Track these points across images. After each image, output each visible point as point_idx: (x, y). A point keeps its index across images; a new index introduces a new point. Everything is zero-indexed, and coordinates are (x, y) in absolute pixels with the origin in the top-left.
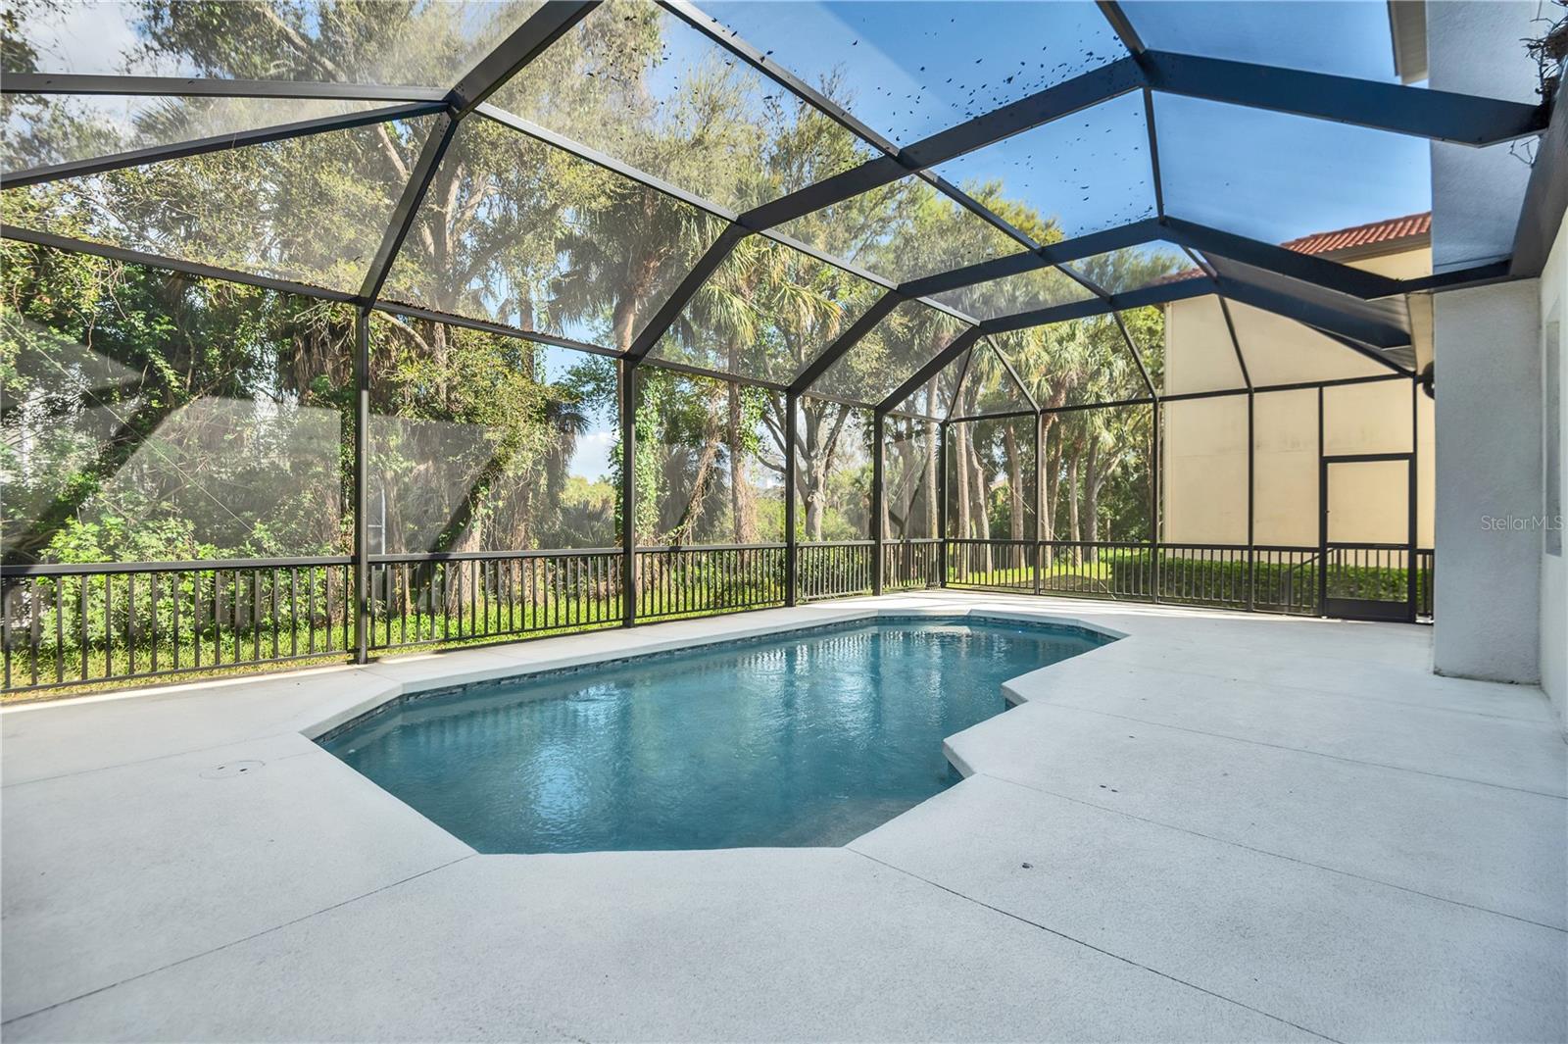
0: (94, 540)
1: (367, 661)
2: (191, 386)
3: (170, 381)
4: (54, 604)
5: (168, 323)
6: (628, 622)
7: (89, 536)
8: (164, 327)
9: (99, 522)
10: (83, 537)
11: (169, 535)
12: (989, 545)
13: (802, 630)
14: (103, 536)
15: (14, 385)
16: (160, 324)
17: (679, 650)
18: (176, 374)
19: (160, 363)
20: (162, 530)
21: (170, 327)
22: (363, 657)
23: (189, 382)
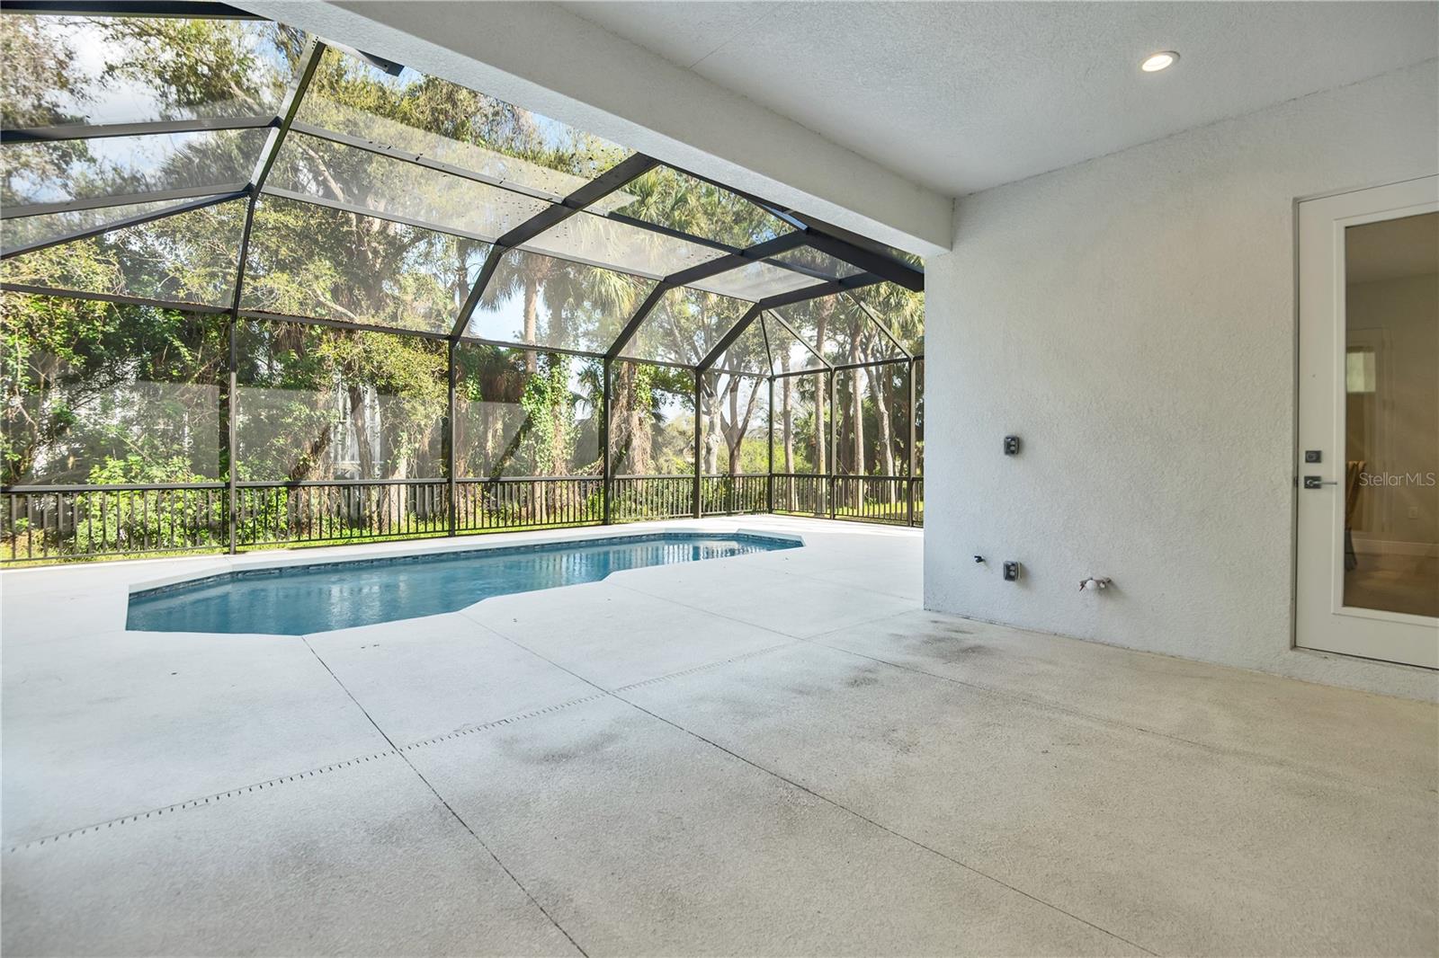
0: (121, 473)
1: (235, 552)
2: (201, 360)
3: (185, 357)
4: (87, 517)
5: (178, 315)
6: (452, 533)
7: (117, 470)
8: (176, 318)
9: (126, 460)
10: (112, 470)
11: (173, 469)
12: (793, 479)
13: (586, 541)
14: (127, 471)
15: (74, 363)
16: (174, 316)
17: (464, 552)
18: (189, 350)
19: (177, 343)
20: (168, 465)
21: (181, 317)
22: (232, 549)
23: (200, 356)
